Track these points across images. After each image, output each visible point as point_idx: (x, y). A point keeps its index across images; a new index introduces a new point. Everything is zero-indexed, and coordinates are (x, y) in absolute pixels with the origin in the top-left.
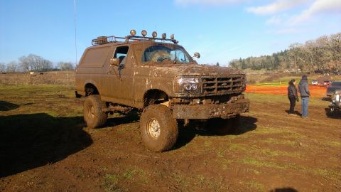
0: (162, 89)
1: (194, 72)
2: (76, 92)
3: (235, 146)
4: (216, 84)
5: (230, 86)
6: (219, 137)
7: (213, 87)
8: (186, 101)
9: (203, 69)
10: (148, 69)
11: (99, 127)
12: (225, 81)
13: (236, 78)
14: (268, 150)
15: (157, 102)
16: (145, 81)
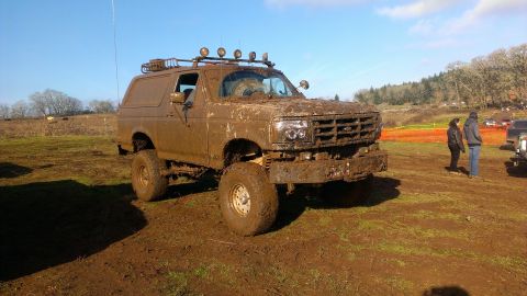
0: (251, 138)
1: (300, 111)
2: (120, 146)
3: (367, 223)
4: (335, 130)
5: (357, 131)
6: (341, 211)
7: (331, 133)
8: (289, 156)
9: (314, 106)
10: (228, 107)
11: (155, 199)
12: (348, 124)
13: (366, 119)
14: (418, 228)
15: (245, 159)
16: (225, 126)
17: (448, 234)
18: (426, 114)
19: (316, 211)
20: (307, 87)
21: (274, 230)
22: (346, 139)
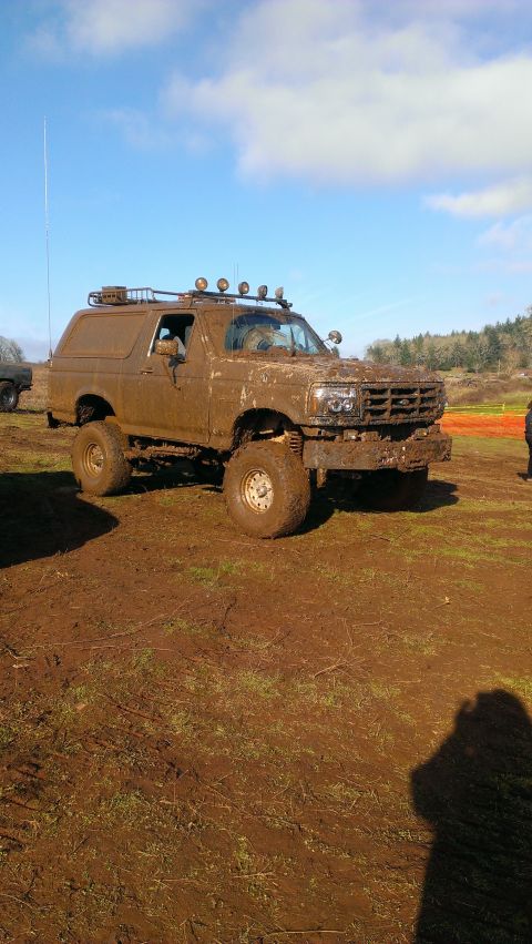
0: (278, 408)
1: (347, 375)
2: (50, 414)
3: (423, 529)
4: (389, 402)
5: (416, 405)
6: (386, 516)
7: (382, 407)
8: (329, 434)
9: (363, 369)
10: (244, 365)
11: (112, 493)
12: (406, 396)
13: (427, 390)
14: (487, 537)
15: (257, 438)
16: (240, 392)
17: (524, 544)
18: (489, 389)
19: (349, 514)
20: (340, 341)
21: (301, 533)
22: (401, 415)
